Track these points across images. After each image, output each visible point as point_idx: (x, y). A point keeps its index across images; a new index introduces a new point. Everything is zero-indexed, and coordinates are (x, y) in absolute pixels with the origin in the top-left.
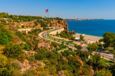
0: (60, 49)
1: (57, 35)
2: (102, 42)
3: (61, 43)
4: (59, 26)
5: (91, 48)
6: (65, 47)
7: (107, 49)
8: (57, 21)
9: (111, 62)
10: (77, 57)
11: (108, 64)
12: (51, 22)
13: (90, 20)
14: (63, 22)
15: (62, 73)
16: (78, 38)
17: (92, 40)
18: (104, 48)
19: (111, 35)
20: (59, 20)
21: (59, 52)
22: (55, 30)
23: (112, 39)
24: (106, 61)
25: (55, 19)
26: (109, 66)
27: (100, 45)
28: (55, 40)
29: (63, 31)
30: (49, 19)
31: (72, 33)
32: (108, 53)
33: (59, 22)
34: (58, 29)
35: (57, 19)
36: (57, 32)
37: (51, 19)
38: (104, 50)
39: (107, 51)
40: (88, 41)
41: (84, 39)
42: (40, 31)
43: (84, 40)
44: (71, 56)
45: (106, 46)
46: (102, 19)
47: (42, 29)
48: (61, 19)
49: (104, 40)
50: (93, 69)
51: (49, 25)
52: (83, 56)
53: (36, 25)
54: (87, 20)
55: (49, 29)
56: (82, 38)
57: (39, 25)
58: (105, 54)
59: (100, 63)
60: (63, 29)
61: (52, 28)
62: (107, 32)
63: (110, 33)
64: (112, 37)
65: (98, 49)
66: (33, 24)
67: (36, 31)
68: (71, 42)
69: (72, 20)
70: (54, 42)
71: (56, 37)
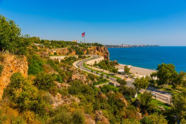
0: (98, 83)
1: (95, 65)
2: (155, 77)
3: (100, 76)
4: (98, 54)
5: (139, 84)
6: (105, 81)
7: (162, 88)
8: (95, 47)
9: (166, 105)
10: (120, 94)
11: (162, 107)
12: (89, 49)
13: (140, 46)
14: (102, 48)
15: (100, 113)
16: (122, 70)
17: (142, 73)
18: (158, 85)
19: (168, 69)
20: (98, 46)
21: (97, 86)
22: (93, 58)
23: (170, 74)
24: (160, 103)
25: (93, 45)
26: (164, 110)
27: (152, 81)
28: (92, 71)
29: (103, 61)
30: (85, 45)
31: (114, 63)
32: (163, 93)
33: (98, 49)
34: (96, 58)
35: (96, 44)
36: (96, 62)
38: (157, 88)
39: (161, 90)
40: (136, 75)
41: (130, 71)
42: (75, 60)
43: (130, 74)
44: (112, 92)
45: (161, 83)
47: (77, 57)
48: (101, 45)
49: (159, 75)
50: (140, 112)
51: (85, 52)
52: (127, 93)
53: (71, 52)
54: (135, 47)
55: (85, 57)
56: (127, 71)
57: (74, 53)
58: (158, 93)
59: (151, 105)
60: (102, 58)
61: (89, 57)
62: (163, 63)
63: (168, 66)
64: (171, 70)
65: (148, 87)
66: (66, 51)
67: (70, 59)
68: (112, 74)
69: (115, 46)
70: (91, 74)
71: (93, 68)
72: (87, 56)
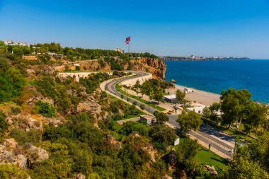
0: (125, 117)
1: (137, 86)
3: (131, 104)
4: (147, 70)
7: (227, 129)
8: (145, 59)
11: (213, 168)
12: (132, 61)
13: (218, 59)
14: (156, 61)
16: (173, 96)
18: (222, 124)
20: (149, 58)
22: (135, 76)
25: (142, 55)
27: (214, 117)
28: (122, 97)
29: (150, 80)
30: (130, 56)
31: (166, 85)
32: (227, 138)
33: (148, 63)
34: (140, 75)
35: (147, 55)
36: (138, 82)
37: (134, 56)
38: (221, 129)
39: (226, 133)
42: (106, 77)
46: (245, 58)
47: (111, 74)
48: (153, 57)
51: (126, 67)
52: (158, 138)
53: (103, 66)
54: (210, 59)
55: (123, 74)
57: (108, 67)
58: (219, 139)
60: (150, 76)
61: (130, 74)
66: (96, 65)
67: (97, 77)
69: (179, 58)
71: (131, 92)
72: (126, 72)
